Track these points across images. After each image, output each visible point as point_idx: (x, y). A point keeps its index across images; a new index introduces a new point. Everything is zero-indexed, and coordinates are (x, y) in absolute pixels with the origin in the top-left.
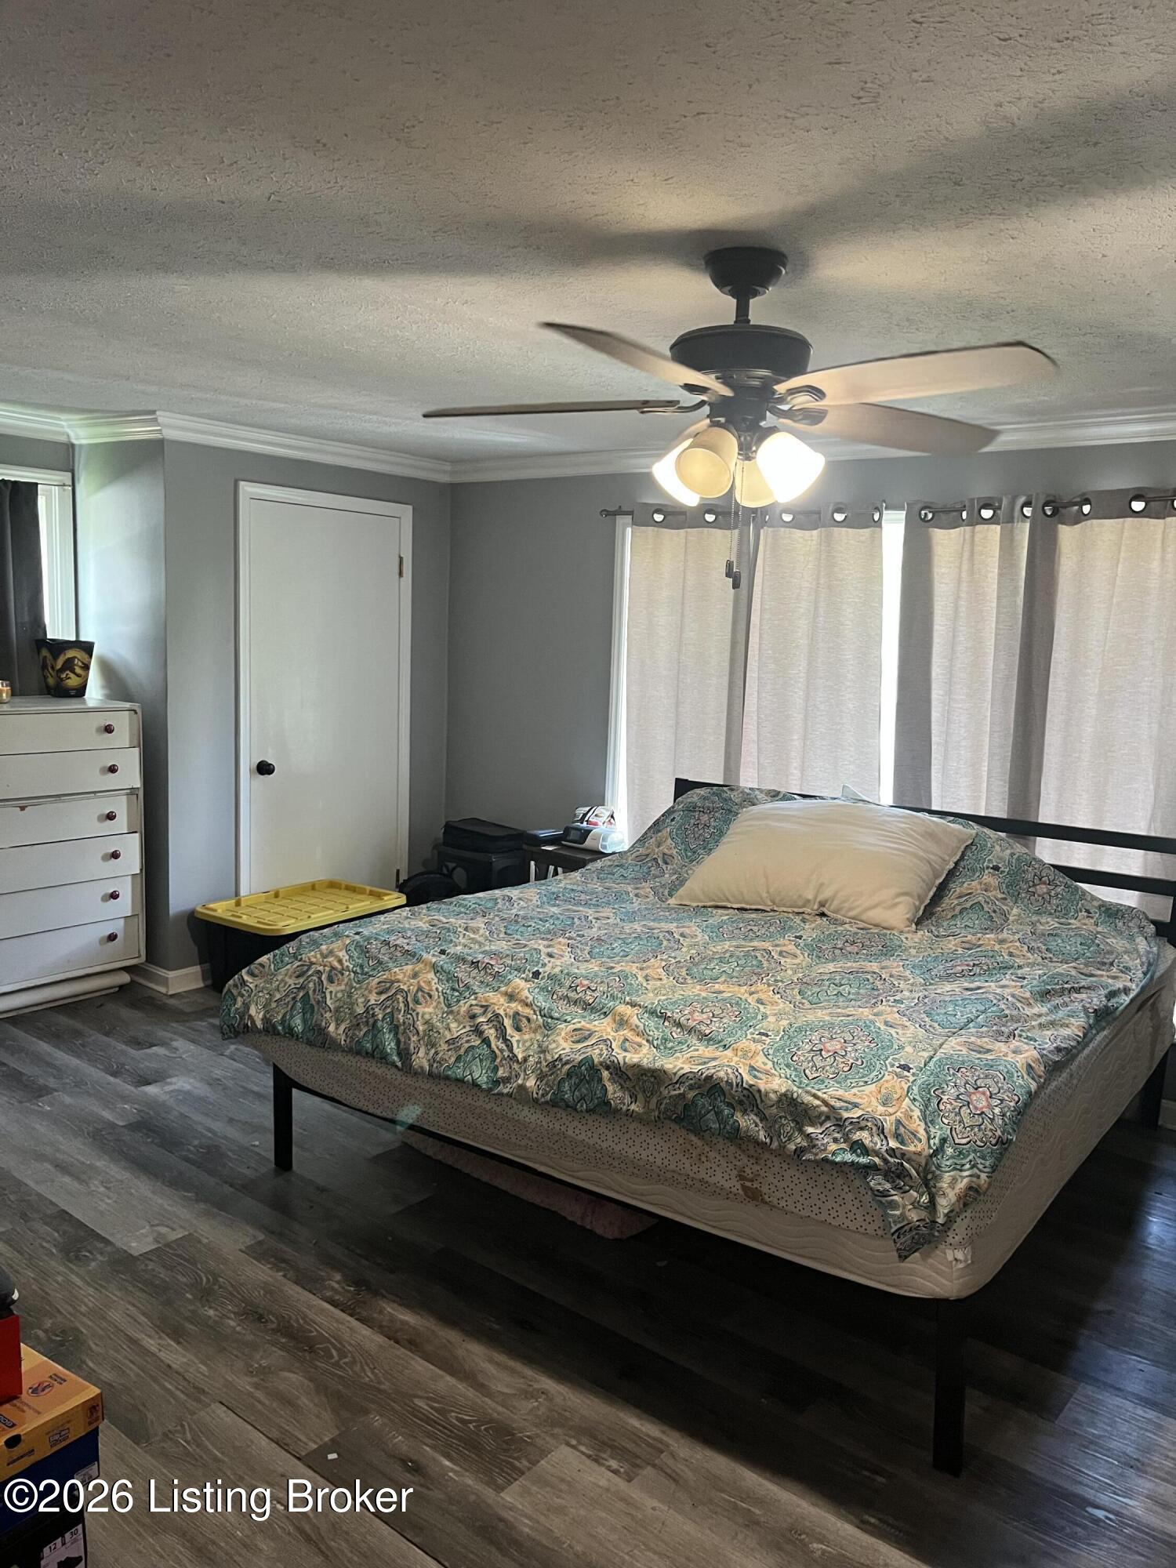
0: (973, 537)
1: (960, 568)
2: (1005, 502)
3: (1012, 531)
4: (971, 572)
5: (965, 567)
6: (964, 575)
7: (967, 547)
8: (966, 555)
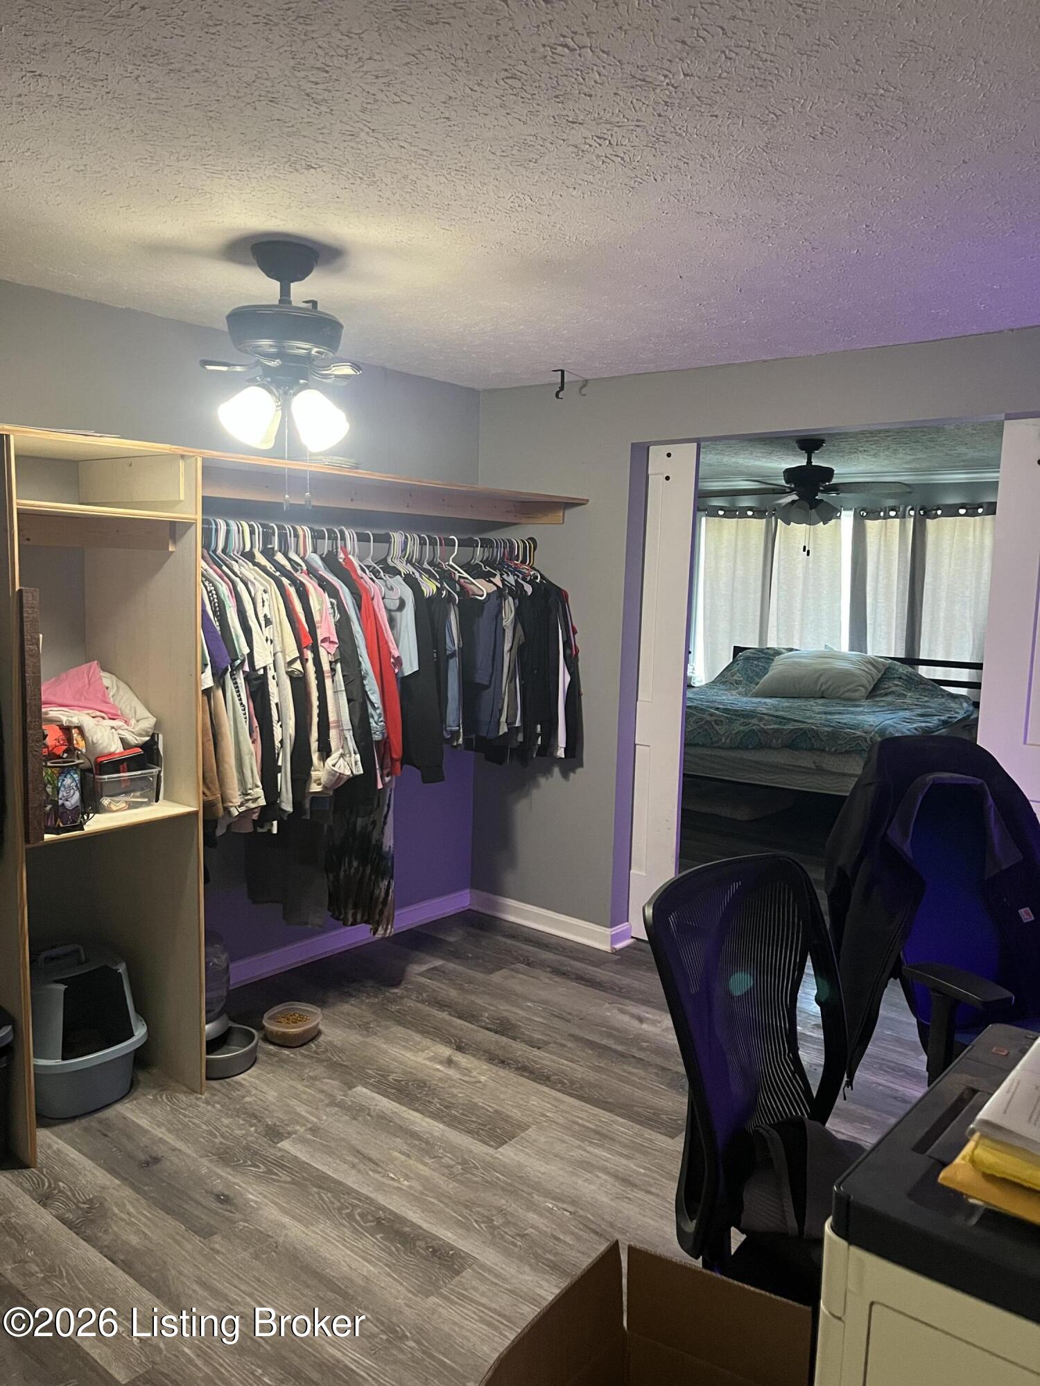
0: (886, 525)
1: (880, 539)
2: (901, 509)
3: (905, 523)
4: (886, 541)
5: (883, 538)
6: (882, 543)
7: (884, 529)
8: (883, 533)
